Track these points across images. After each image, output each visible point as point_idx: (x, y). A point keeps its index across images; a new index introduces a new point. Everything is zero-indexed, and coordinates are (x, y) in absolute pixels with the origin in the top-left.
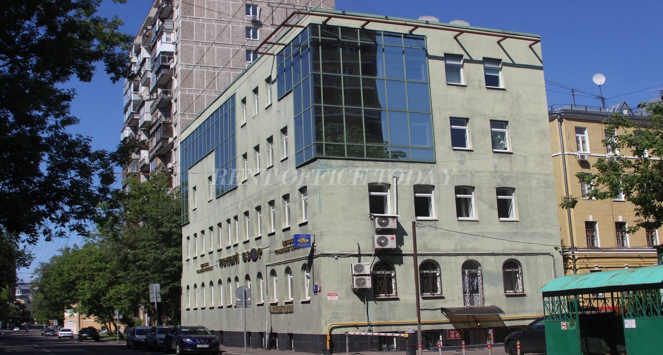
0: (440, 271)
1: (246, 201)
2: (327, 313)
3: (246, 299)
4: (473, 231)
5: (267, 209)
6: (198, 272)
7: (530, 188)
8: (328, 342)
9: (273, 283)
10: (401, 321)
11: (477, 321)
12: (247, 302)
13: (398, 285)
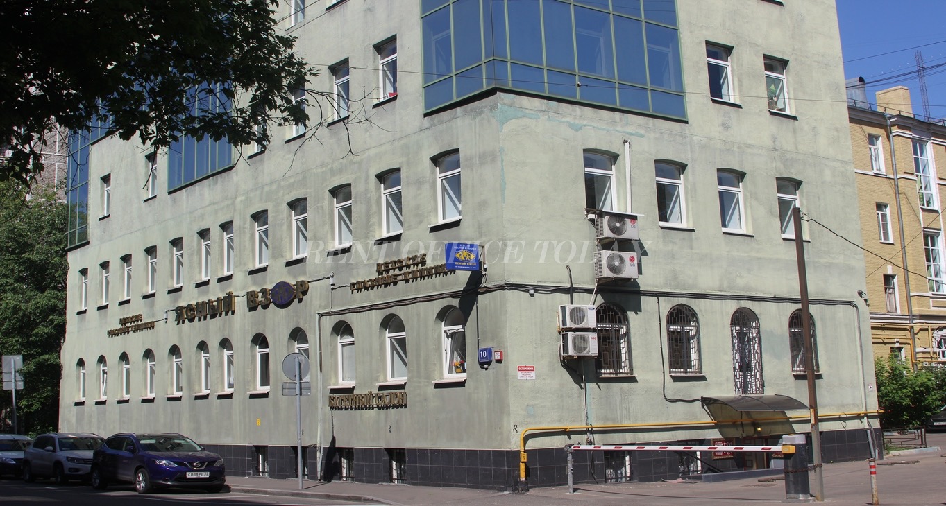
0: (698, 328)
1: (258, 193)
2: (516, 407)
3: (301, 379)
4: (746, 255)
5: (326, 202)
6: (111, 333)
7: (822, 183)
8: (522, 467)
9: (335, 348)
10: (639, 423)
11: (755, 424)
12: (303, 386)
13: (634, 353)
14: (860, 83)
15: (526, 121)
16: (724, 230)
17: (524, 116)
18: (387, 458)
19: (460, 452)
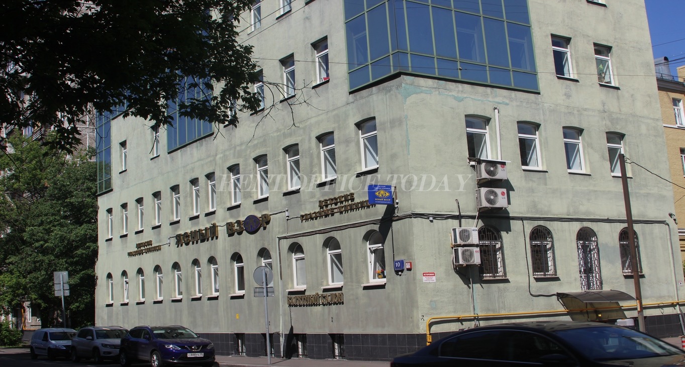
0: (552, 242)
1: (232, 151)
2: (423, 302)
3: (267, 285)
4: (586, 188)
5: (281, 157)
6: (130, 254)
7: (640, 135)
8: (428, 345)
9: (291, 262)
10: (512, 313)
11: (597, 312)
12: (269, 289)
13: (507, 262)
14: (665, 61)
15: (423, 95)
16: (569, 171)
17: (421, 92)
18: (330, 341)
19: (383, 336)
